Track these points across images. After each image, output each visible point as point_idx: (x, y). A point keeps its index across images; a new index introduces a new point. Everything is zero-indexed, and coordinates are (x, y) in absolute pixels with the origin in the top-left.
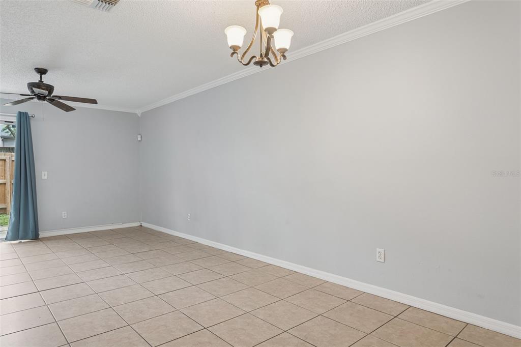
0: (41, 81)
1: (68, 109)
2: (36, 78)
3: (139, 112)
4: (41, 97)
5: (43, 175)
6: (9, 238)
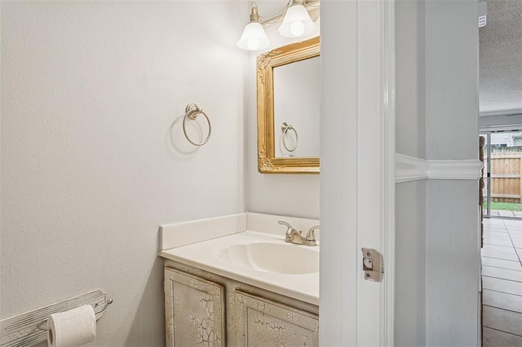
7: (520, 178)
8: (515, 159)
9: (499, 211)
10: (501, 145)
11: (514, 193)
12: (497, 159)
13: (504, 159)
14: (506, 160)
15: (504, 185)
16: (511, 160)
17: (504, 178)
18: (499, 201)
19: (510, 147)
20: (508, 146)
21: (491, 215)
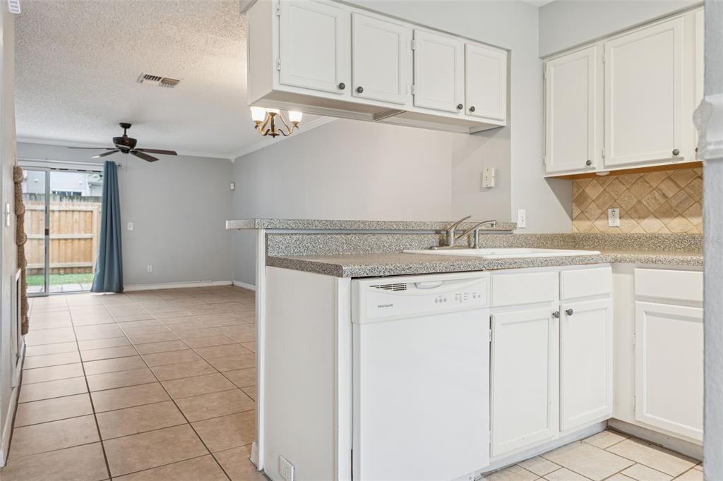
0: (125, 135)
1: (152, 159)
2: (120, 133)
3: (232, 158)
4: (125, 151)
5: (129, 226)
6: (94, 289)
7: (92, 239)
8: (86, 212)
9: (64, 286)
10: (74, 193)
11: (85, 260)
12: (64, 211)
13: (73, 211)
14: (75, 213)
15: (72, 249)
16: (81, 213)
17: (73, 239)
18: (65, 273)
19: (85, 197)
20: (83, 195)
21: (50, 292)
